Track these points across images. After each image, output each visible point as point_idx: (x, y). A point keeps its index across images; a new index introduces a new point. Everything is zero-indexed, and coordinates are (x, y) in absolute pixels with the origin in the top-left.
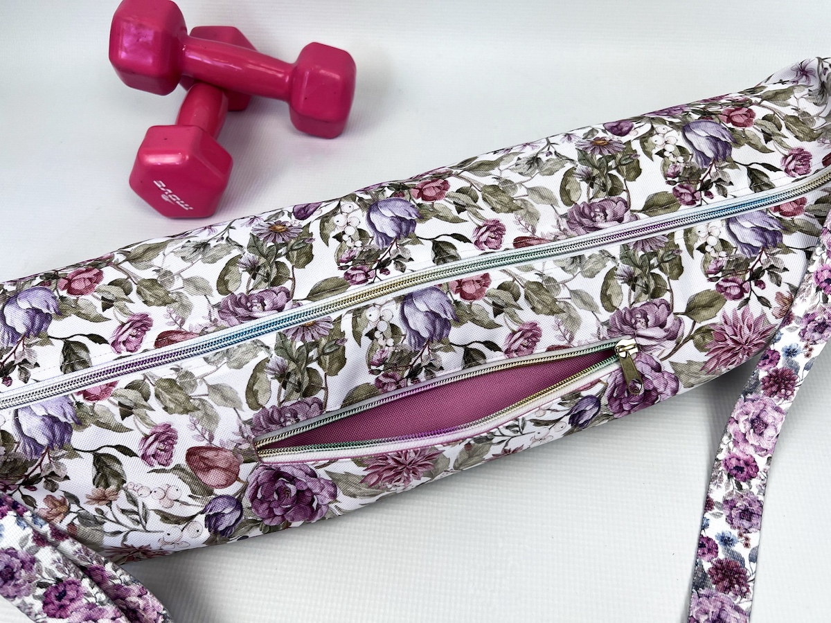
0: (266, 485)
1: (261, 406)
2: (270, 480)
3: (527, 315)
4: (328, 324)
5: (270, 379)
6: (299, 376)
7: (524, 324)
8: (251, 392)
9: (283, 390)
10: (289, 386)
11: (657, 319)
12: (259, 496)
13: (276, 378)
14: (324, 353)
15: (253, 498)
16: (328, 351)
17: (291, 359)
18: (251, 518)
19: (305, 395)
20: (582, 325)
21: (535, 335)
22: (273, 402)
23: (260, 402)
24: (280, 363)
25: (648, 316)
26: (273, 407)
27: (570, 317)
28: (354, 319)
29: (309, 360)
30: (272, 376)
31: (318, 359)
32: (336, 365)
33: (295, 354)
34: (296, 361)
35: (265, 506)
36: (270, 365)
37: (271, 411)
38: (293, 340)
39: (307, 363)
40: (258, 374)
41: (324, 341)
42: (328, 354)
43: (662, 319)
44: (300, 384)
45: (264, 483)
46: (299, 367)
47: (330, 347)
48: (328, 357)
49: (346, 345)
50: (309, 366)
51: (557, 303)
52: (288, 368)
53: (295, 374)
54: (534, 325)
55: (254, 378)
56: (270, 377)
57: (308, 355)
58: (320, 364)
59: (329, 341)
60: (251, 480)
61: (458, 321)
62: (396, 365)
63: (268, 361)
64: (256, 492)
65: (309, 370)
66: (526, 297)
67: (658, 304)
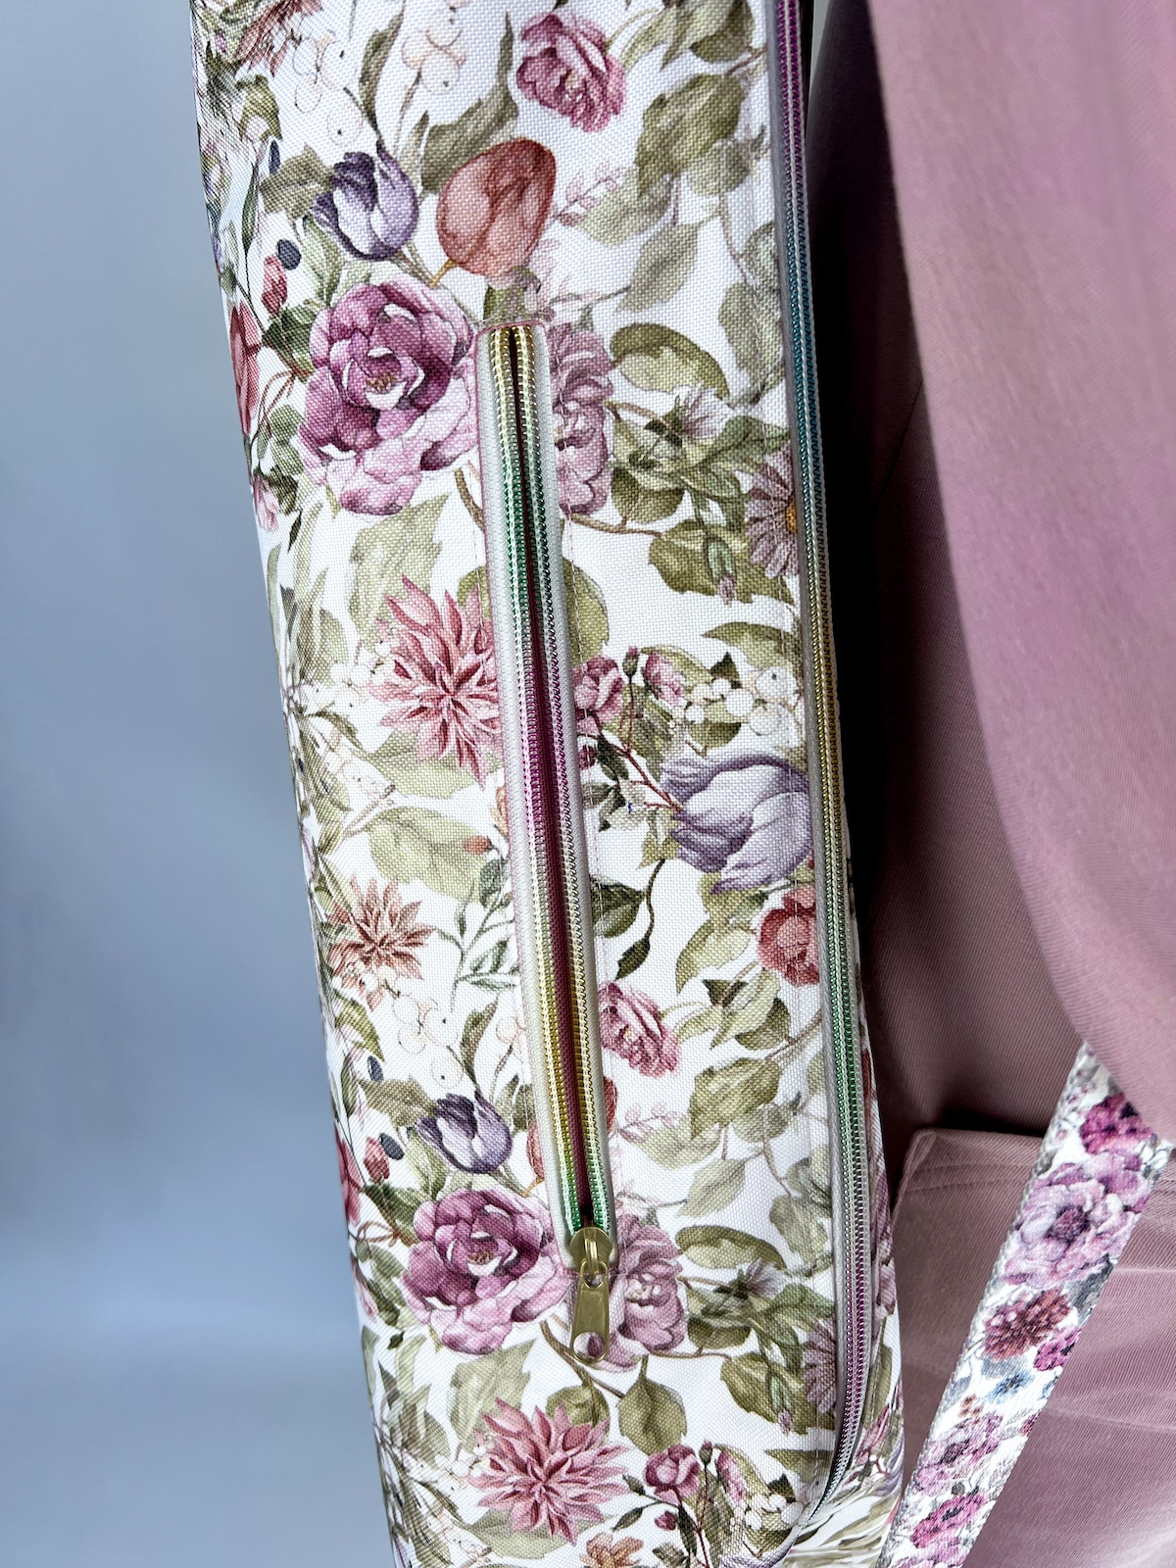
0: (416, 333)
1: (620, 359)
2: (424, 344)
3: (696, 1053)
4: (779, 567)
5: (677, 392)
6: (668, 468)
7: (676, 1042)
8: (656, 340)
9: (645, 421)
10: (649, 438)
11: (641, 1323)
12: (392, 310)
13: (677, 409)
14: (709, 539)
15: (389, 293)
16: (713, 550)
17: (713, 455)
18: (343, 278)
19: (619, 474)
20: (655, 1167)
21: (646, 1060)
22: (622, 392)
23: (629, 359)
24: (709, 424)
25: (650, 1308)
26: (610, 389)
27: (681, 1147)
28: (775, 634)
29: (700, 499)
30: (683, 398)
31: (698, 523)
32: (674, 565)
33: (723, 466)
34: (704, 466)
35: (363, 321)
36: (710, 398)
37: (603, 381)
38: (763, 468)
39: (695, 493)
40: (695, 364)
41: (737, 545)
42: (706, 550)
43: (639, 1331)
44: (648, 466)
45: (421, 327)
46: (688, 471)
47: (720, 558)
48: (699, 548)
49: (717, 600)
50: (687, 497)
51: (717, 1126)
52: (692, 441)
53: (674, 459)
54: (671, 1065)
55: (687, 350)
56: (683, 392)
57: (713, 498)
58: (687, 525)
59: (734, 559)
60: (439, 299)
61: (716, 891)
62: (639, 716)
63: (719, 396)
64: (403, 302)
65: (679, 492)
66: (742, 1062)
67: (674, 1331)
